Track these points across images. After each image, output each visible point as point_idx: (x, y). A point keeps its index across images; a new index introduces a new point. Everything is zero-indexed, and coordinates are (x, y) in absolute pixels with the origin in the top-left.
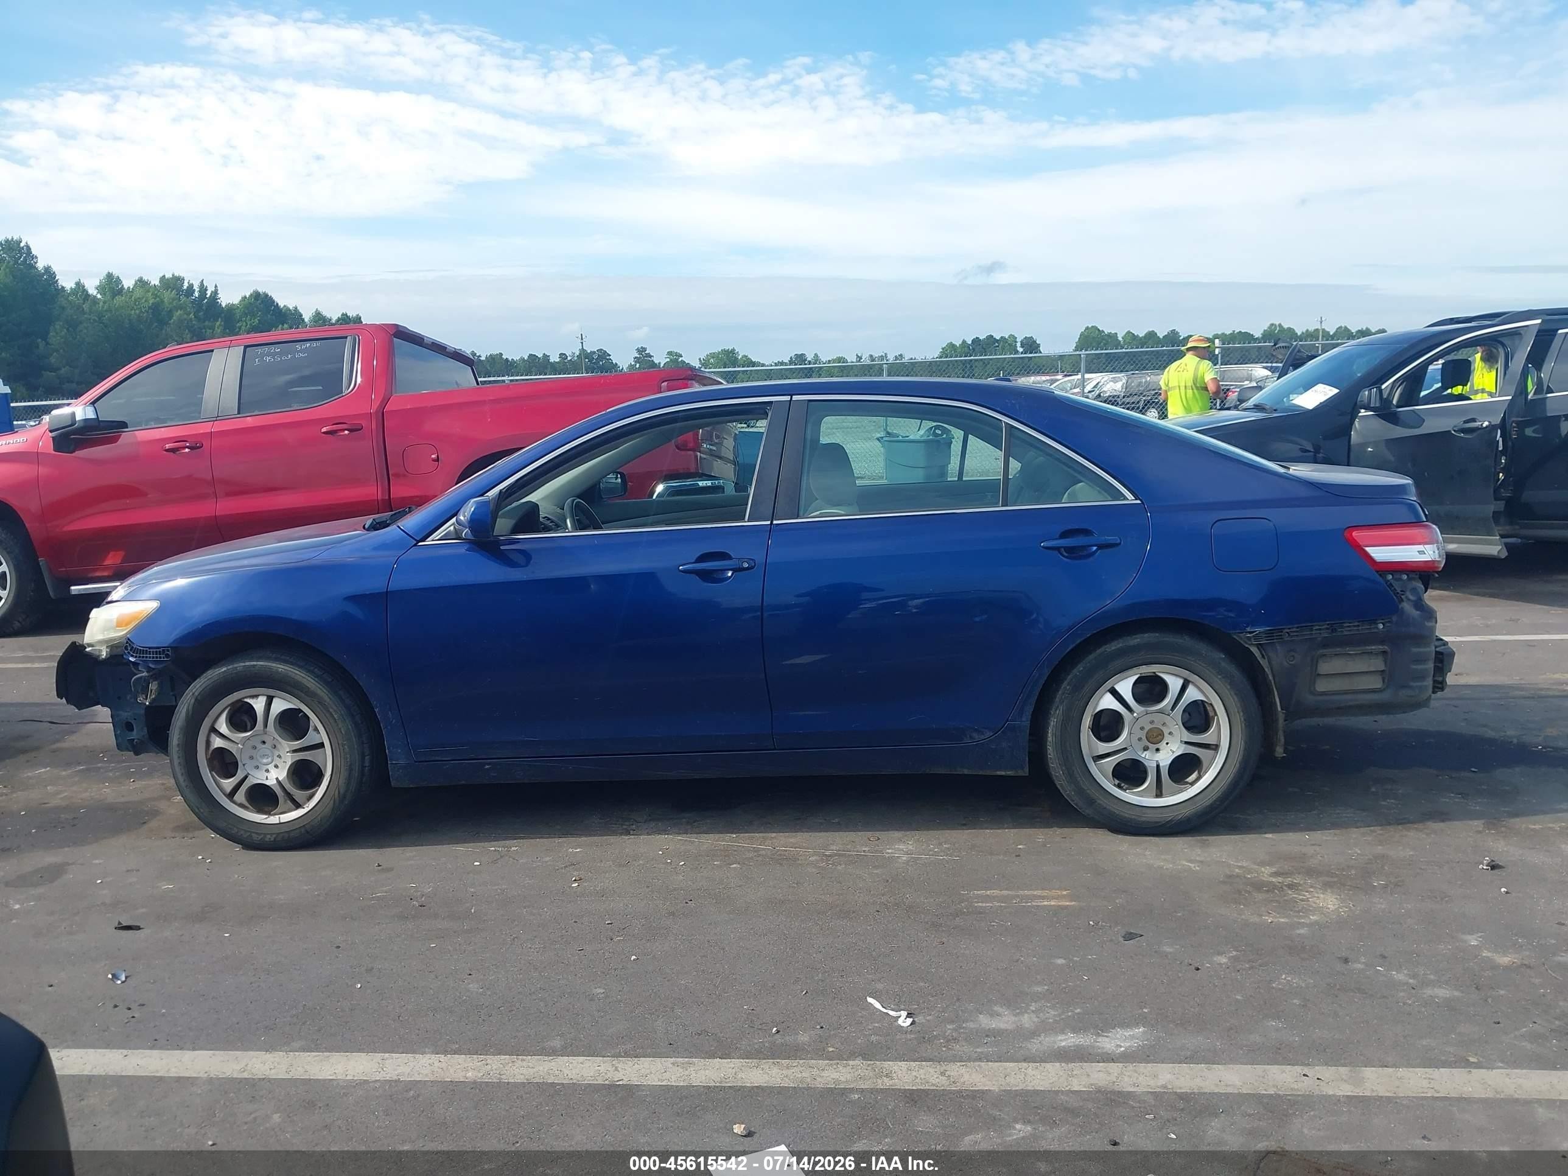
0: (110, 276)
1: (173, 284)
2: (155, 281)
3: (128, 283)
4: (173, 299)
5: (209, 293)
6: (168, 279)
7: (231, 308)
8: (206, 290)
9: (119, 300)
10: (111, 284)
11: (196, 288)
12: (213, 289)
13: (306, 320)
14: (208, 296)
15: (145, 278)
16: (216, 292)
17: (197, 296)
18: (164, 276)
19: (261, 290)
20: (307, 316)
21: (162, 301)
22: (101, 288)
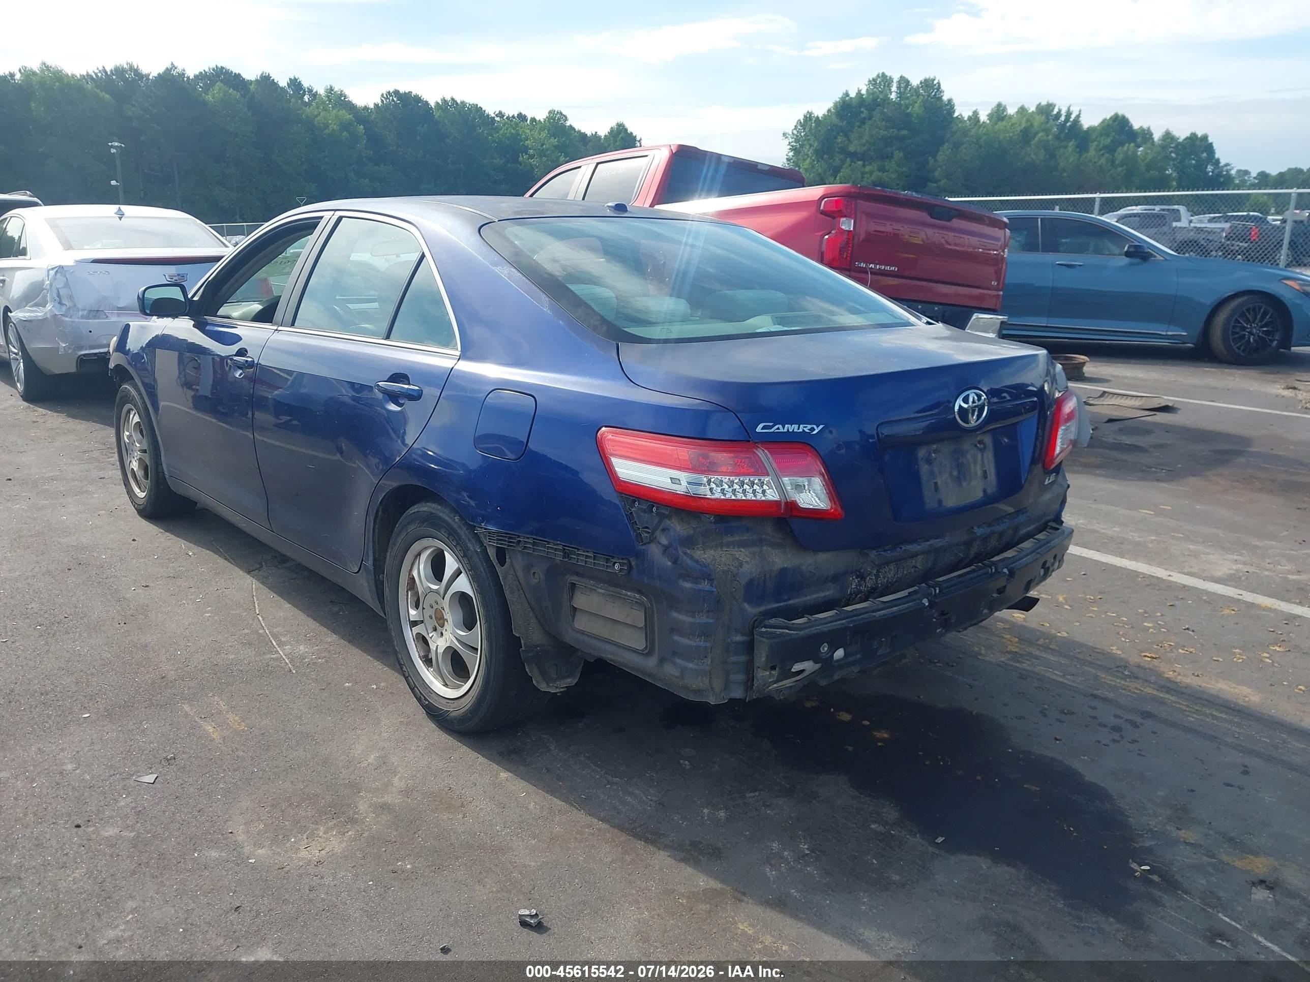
0: (999, 105)
1: (1046, 110)
2: (1032, 109)
3: (1011, 111)
4: (1042, 123)
5: (1073, 117)
6: (1043, 106)
7: (1091, 129)
8: (1071, 114)
9: (1001, 125)
10: (999, 113)
11: (1063, 113)
12: (1078, 113)
13: (1156, 139)
14: (1071, 120)
15: (1026, 106)
16: (1078, 116)
17: (1063, 120)
18: (1040, 104)
19: (1120, 113)
20: (1157, 136)
21: (1032, 125)
22: (990, 116)
